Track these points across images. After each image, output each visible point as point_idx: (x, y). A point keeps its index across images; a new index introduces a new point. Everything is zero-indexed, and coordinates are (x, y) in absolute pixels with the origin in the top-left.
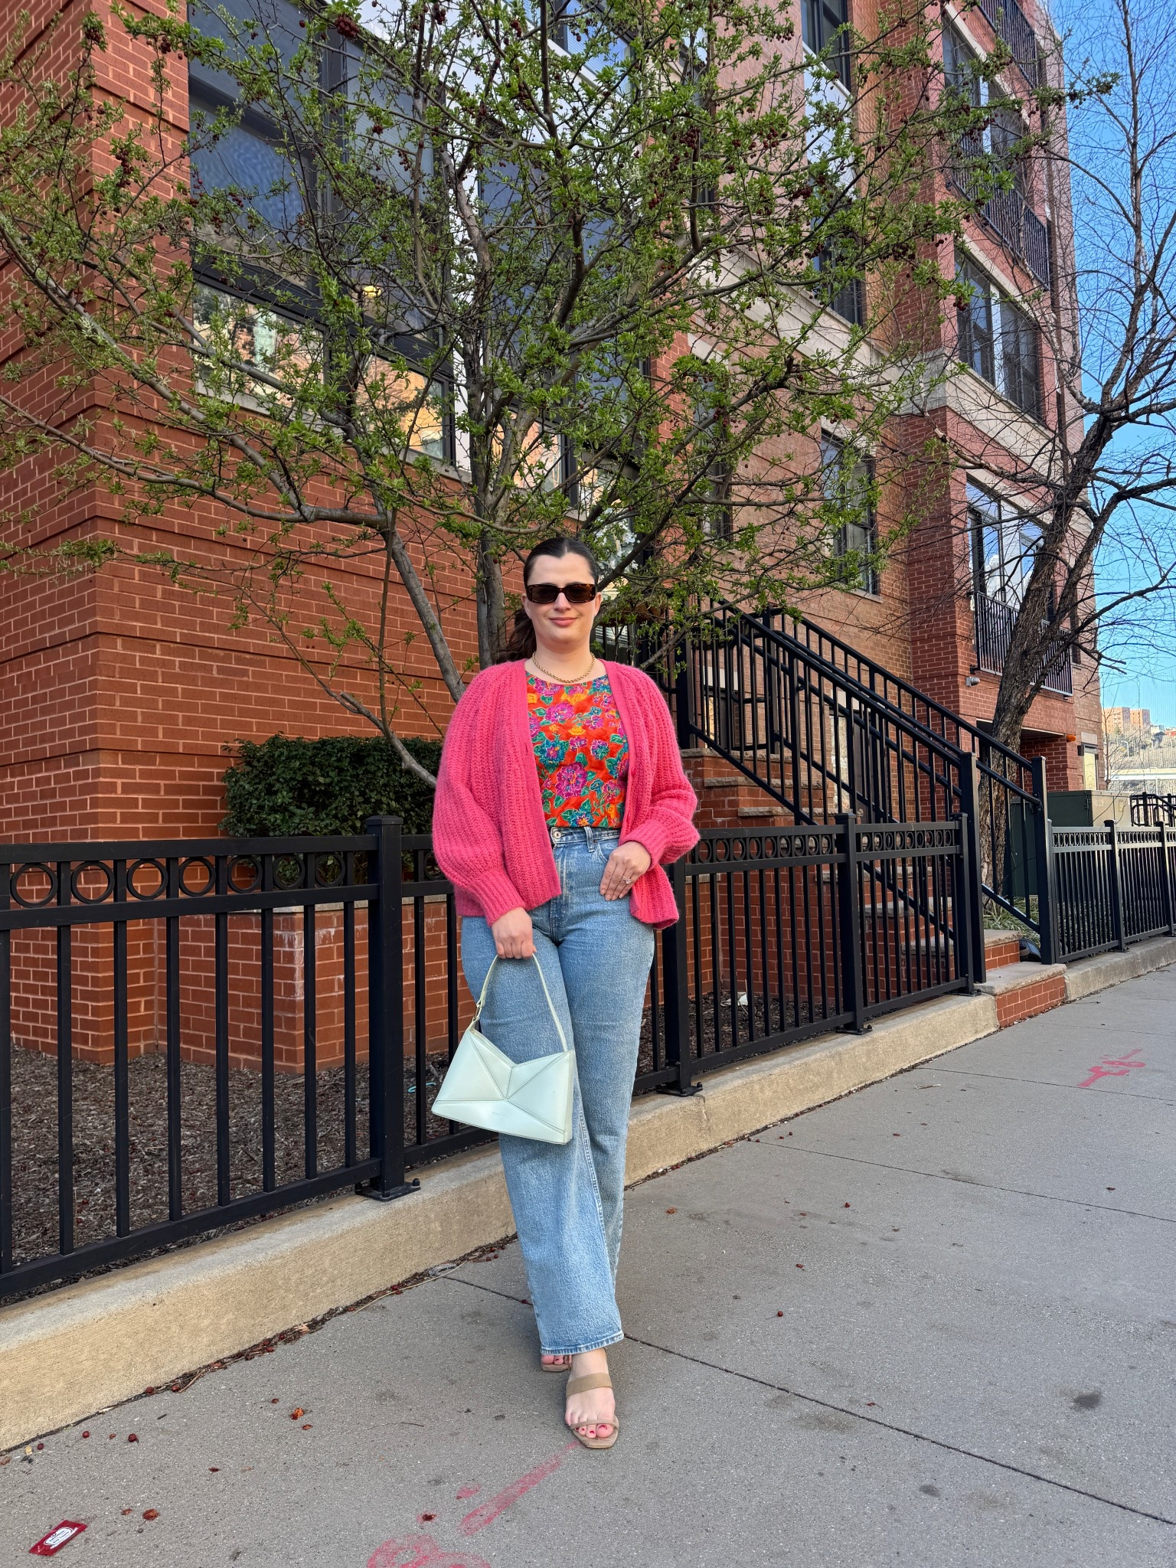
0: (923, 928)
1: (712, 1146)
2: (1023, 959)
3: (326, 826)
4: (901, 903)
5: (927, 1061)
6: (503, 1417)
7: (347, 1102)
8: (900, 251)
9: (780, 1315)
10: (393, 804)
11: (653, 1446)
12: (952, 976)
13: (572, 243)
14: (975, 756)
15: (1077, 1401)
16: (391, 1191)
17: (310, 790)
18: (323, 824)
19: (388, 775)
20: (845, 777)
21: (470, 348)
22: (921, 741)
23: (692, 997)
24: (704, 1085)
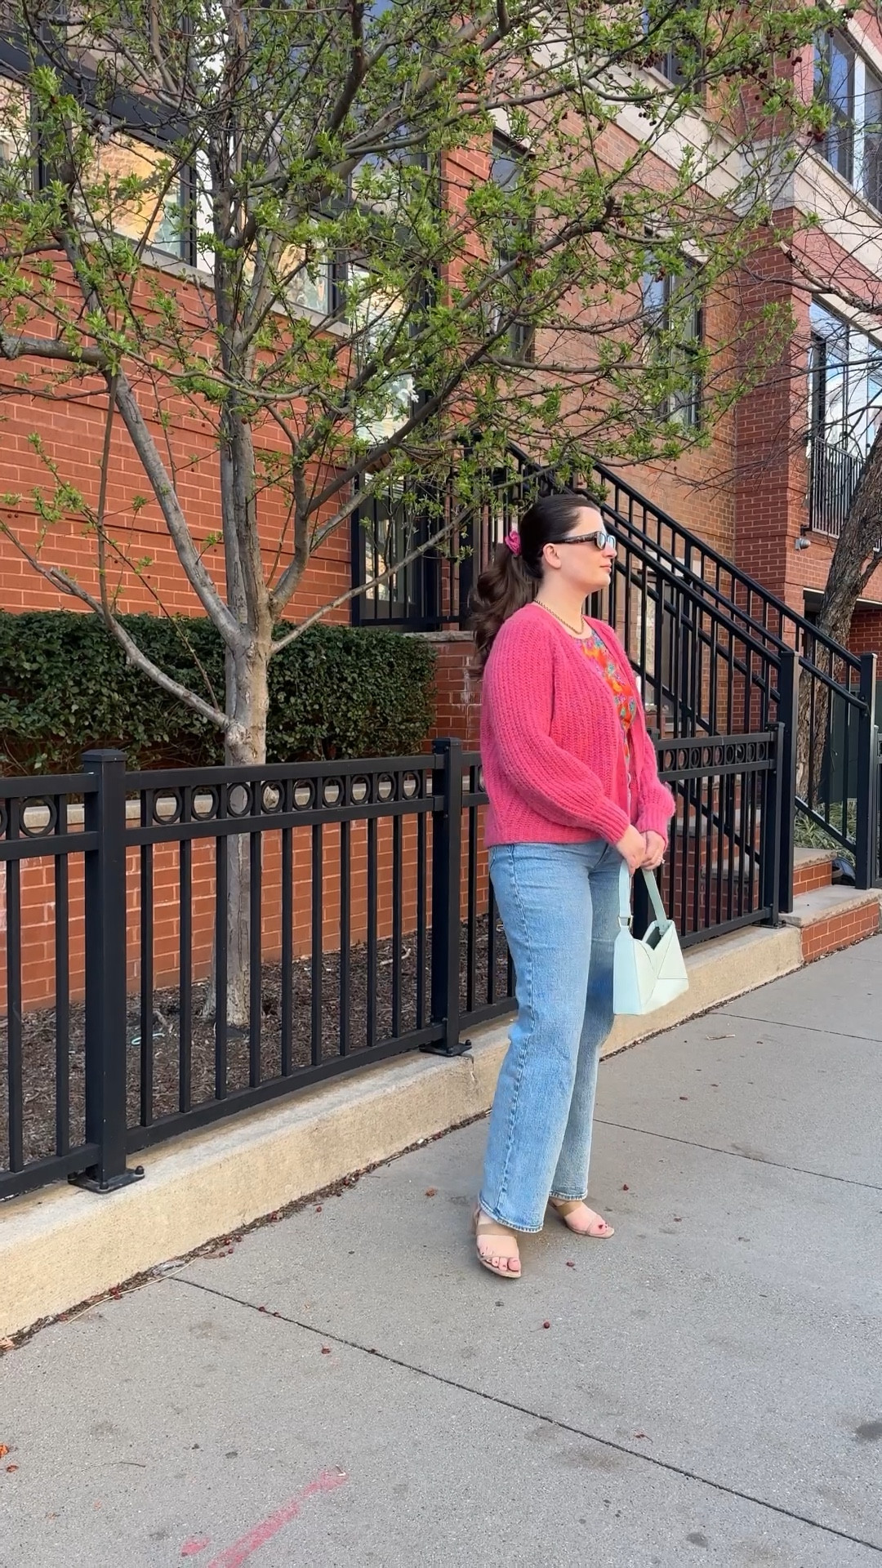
0: (726, 847)
1: (478, 1111)
2: (835, 882)
3: (33, 722)
4: (704, 820)
5: (722, 1004)
6: (235, 1454)
7: (58, 1054)
8: (750, 67)
9: (546, 1326)
10: (116, 696)
11: (401, 1490)
12: (756, 908)
13: (350, 33)
14: (799, 654)
15: (858, 1431)
16: (110, 1181)
17: (12, 677)
18: (28, 720)
19: (109, 660)
20: (650, 668)
21: (218, 145)
22: (739, 636)
23: (464, 919)
24: (473, 1041)
